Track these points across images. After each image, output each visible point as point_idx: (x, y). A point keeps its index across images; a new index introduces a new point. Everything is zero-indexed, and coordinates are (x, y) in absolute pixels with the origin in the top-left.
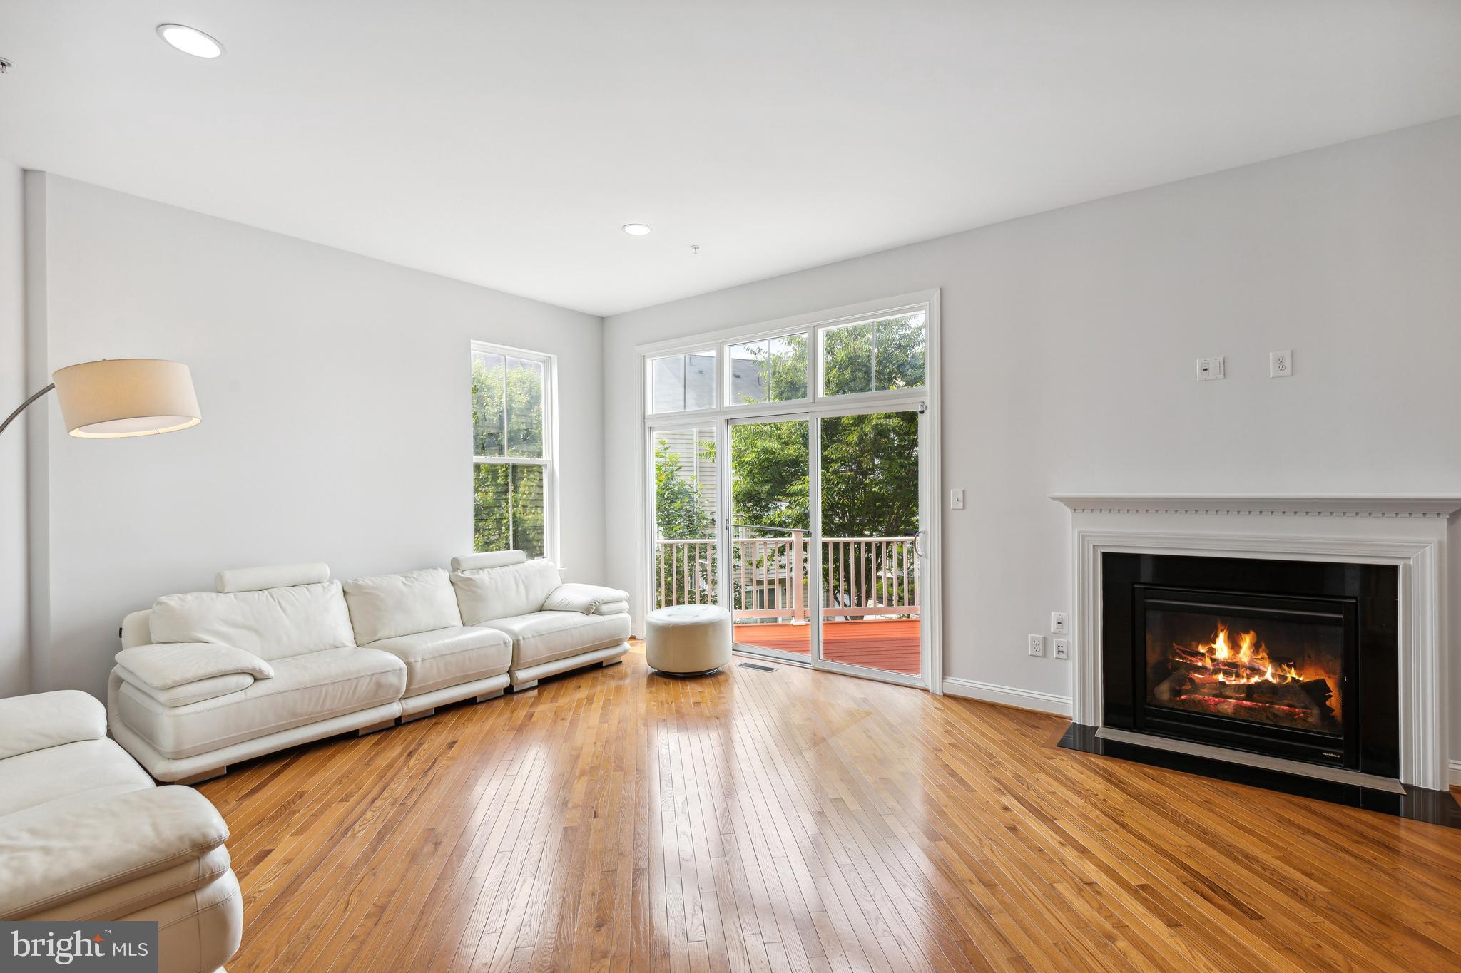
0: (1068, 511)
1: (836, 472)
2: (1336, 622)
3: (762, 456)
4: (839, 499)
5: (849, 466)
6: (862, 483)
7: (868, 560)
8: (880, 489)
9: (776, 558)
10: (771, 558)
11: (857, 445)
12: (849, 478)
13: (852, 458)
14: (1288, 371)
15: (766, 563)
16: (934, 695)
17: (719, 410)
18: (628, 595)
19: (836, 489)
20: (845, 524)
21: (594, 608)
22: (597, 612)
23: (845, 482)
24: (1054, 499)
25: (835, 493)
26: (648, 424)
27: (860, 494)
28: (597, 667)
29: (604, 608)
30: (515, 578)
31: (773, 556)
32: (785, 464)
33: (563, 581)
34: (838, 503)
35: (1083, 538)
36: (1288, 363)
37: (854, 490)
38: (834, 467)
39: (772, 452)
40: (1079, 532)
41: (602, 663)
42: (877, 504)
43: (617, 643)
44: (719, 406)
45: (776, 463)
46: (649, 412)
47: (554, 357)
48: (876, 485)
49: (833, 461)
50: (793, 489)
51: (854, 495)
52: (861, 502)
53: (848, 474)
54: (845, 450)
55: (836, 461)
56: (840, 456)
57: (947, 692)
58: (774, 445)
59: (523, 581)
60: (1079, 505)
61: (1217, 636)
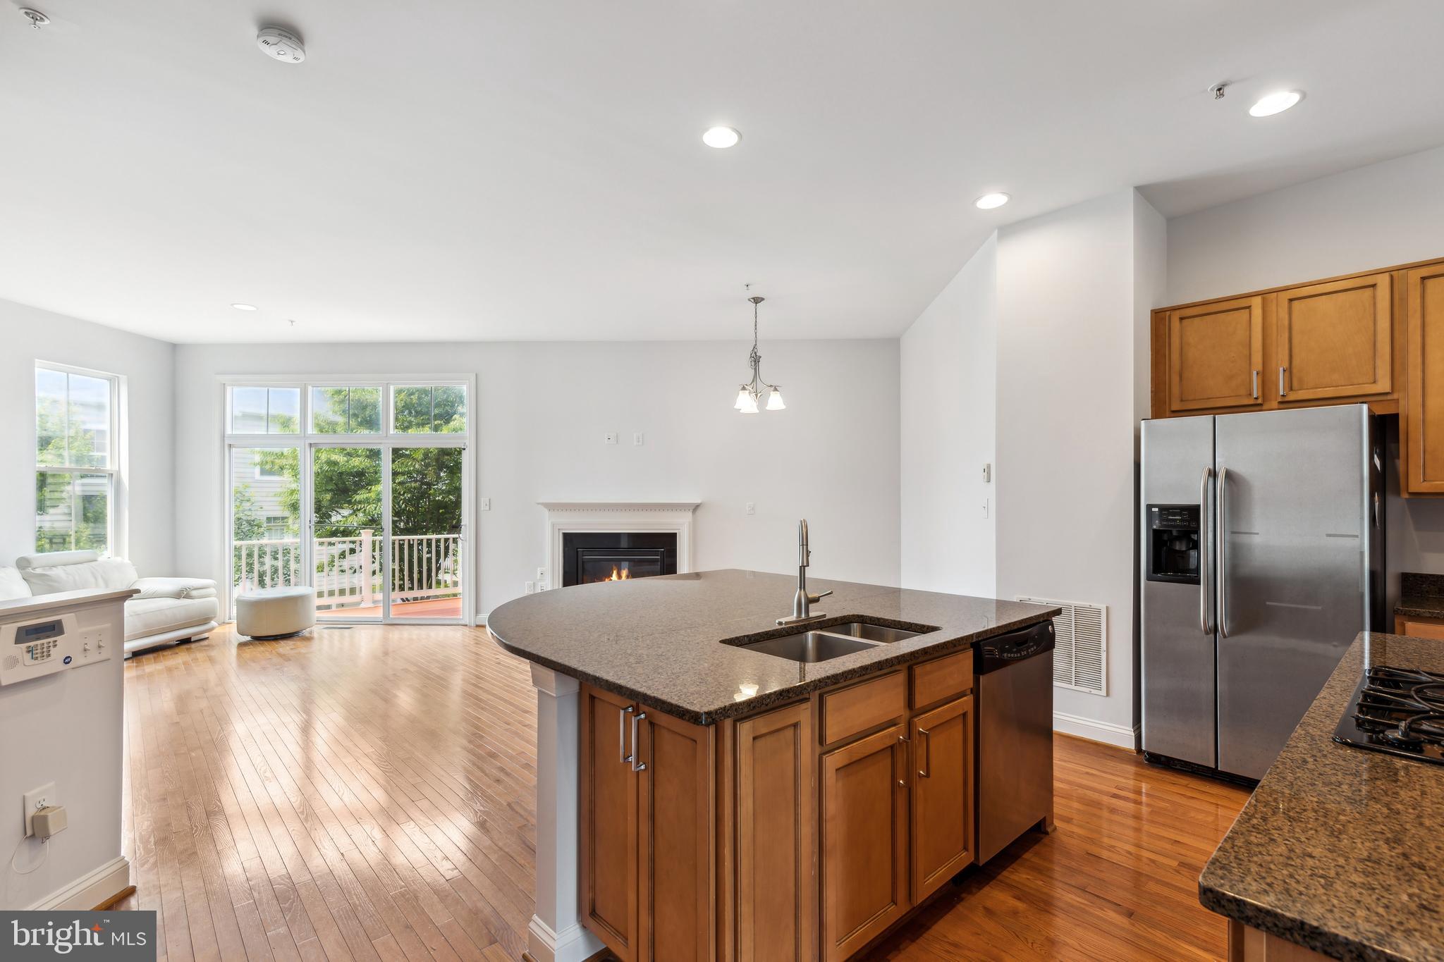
0: (546, 511)
1: (401, 483)
2: (656, 561)
3: (326, 468)
4: (406, 506)
5: (414, 477)
6: (426, 493)
7: (429, 560)
8: (443, 497)
9: (336, 563)
10: (331, 563)
11: (422, 460)
12: (415, 488)
13: (418, 472)
14: (640, 443)
15: (327, 569)
16: (470, 627)
17: (303, 435)
18: (216, 583)
19: (402, 497)
20: (410, 528)
21: (185, 593)
22: (188, 596)
23: (411, 492)
24: (538, 504)
25: (401, 502)
26: (227, 442)
27: (424, 503)
28: (186, 641)
29: (194, 593)
30: (93, 573)
31: (333, 561)
32: (351, 474)
33: (140, 577)
34: (404, 510)
35: (553, 525)
36: (641, 439)
37: (419, 499)
38: (400, 479)
39: (335, 463)
40: (552, 523)
41: (190, 638)
42: (441, 511)
43: (206, 620)
44: (303, 432)
45: (341, 474)
46: (229, 431)
47: (123, 378)
48: (440, 494)
49: (399, 473)
50: (358, 497)
51: (418, 503)
52: (425, 509)
53: (413, 485)
54: (412, 464)
55: (403, 474)
56: (406, 470)
57: (478, 623)
58: (341, 459)
59: (102, 577)
60: (552, 507)
61: (613, 573)
